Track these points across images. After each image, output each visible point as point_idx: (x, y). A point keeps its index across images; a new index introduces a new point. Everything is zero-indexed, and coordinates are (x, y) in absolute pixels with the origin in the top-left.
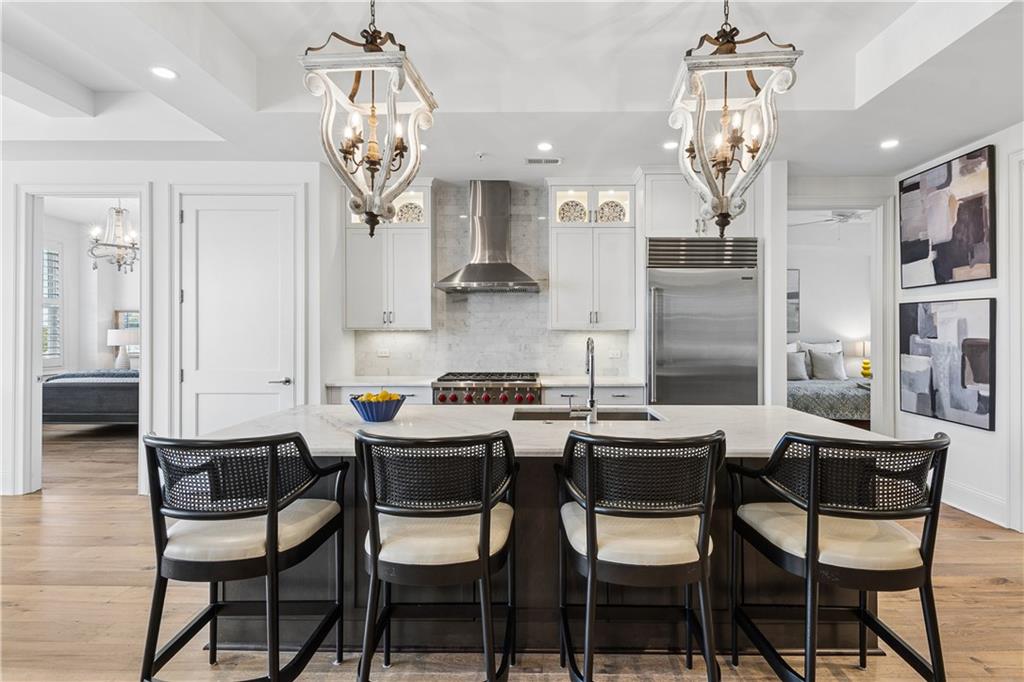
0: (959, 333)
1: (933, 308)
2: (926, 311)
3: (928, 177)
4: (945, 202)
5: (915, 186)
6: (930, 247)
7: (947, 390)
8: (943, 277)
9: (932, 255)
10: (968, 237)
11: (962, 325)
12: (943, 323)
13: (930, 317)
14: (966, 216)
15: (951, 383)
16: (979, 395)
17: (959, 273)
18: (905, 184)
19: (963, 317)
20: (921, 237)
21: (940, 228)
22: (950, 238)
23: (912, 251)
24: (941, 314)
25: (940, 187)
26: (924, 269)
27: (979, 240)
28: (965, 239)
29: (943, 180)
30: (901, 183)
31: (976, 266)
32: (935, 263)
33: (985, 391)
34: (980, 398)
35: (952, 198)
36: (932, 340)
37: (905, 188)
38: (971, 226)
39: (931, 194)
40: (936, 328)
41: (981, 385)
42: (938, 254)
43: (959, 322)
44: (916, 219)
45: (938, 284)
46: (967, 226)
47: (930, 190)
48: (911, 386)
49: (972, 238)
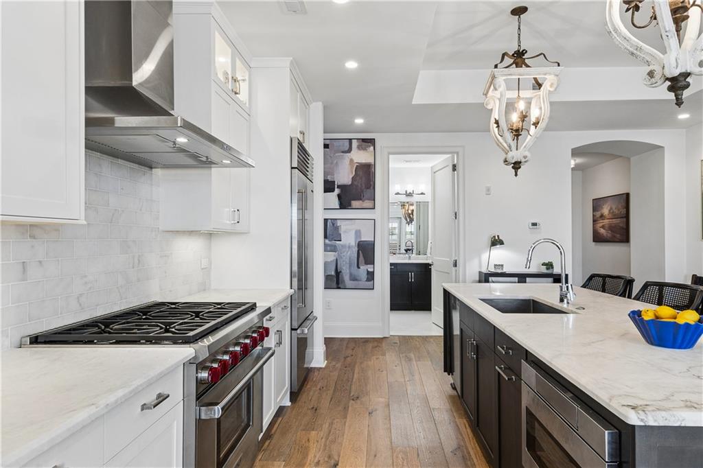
0: (356, 238)
1: (339, 223)
2: (333, 224)
3: (336, 143)
4: (347, 162)
5: (326, 146)
6: (336, 186)
7: (348, 271)
8: (344, 204)
9: (337, 191)
10: (361, 184)
11: (358, 233)
12: (345, 232)
13: (338, 229)
14: (361, 173)
15: (350, 266)
16: (368, 271)
17: (355, 203)
19: (358, 228)
20: (330, 179)
21: (344, 176)
22: (350, 183)
24: (343, 227)
25: (343, 152)
26: (331, 198)
27: (367, 188)
28: (360, 186)
29: (347, 149)
31: (366, 201)
32: (339, 196)
33: (371, 269)
34: (368, 273)
35: (351, 160)
36: (337, 242)
38: (364, 179)
39: (337, 154)
40: (340, 235)
41: (369, 266)
42: (342, 191)
43: (356, 231)
45: (340, 208)
46: (361, 178)
47: (336, 152)
49: (364, 185)
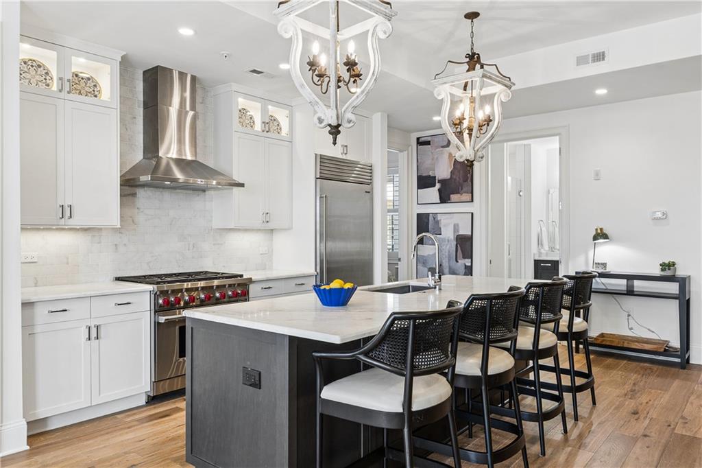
0: (454, 232)
1: (439, 217)
2: (434, 219)
3: (436, 139)
4: (446, 156)
5: (428, 143)
6: (437, 181)
7: (447, 264)
8: (444, 199)
9: (438, 186)
10: (459, 178)
11: (456, 227)
12: (445, 226)
13: (437, 222)
14: (458, 166)
15: (449, 260)
16: (465, 265)
17: (454, 197)
18: (421, 140)
19: (456, 222)
20: (431, 174)
21: (443, 171)
22: (449, 177)
23: (425, 182)
24: (443, 220)
25: (443, 147)
26: (433, 193)
27: (466, 181)
28: (458, 179)
29: (446, 143)
30: (418, 139)
31: (464, 194)
32: (439, 190)
33: (468, 263)
34: (466, 267)
35: (450, 155)
36: (438, 236)
37: (420, 143)
38: (461, 172)
39: (437, 150)
40: (440, 228)
41: (467, 260)
42: (442, 186)
43: (454, 225)
44: (428, 162)
45: (441, 203)
46: (459, 172)
47: (437, 147)
48: (424, 264)
49: (461, 179)
